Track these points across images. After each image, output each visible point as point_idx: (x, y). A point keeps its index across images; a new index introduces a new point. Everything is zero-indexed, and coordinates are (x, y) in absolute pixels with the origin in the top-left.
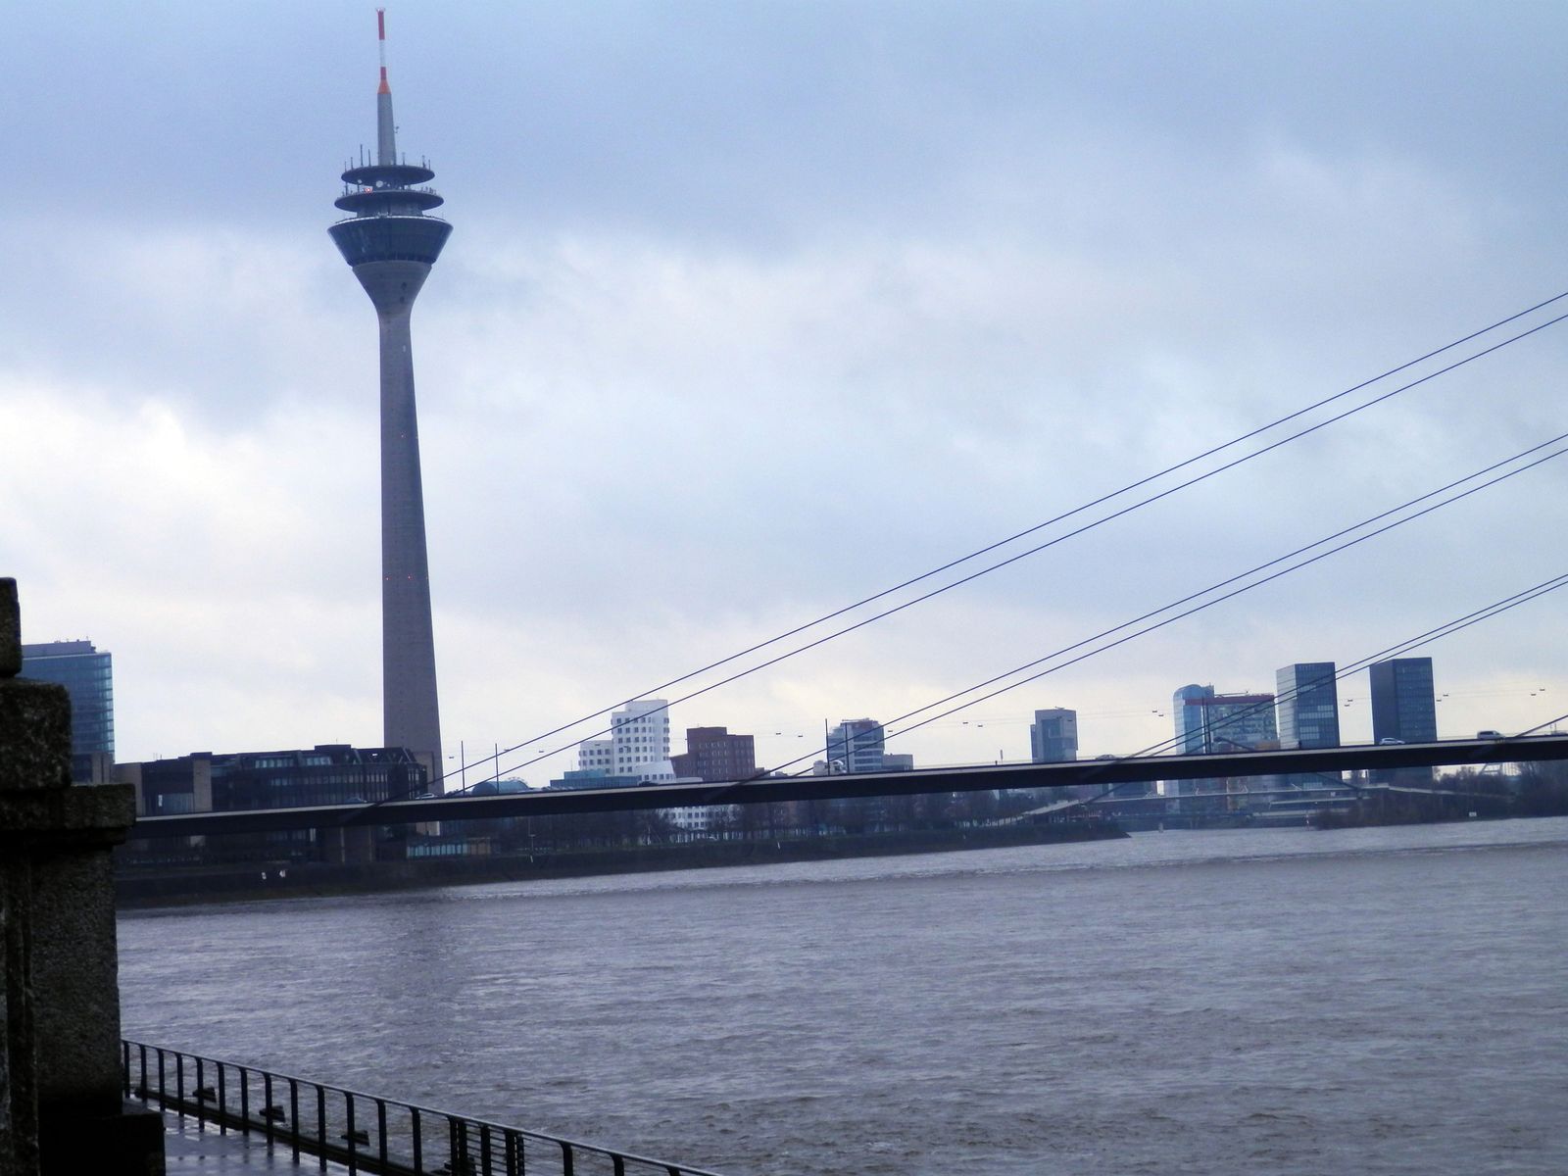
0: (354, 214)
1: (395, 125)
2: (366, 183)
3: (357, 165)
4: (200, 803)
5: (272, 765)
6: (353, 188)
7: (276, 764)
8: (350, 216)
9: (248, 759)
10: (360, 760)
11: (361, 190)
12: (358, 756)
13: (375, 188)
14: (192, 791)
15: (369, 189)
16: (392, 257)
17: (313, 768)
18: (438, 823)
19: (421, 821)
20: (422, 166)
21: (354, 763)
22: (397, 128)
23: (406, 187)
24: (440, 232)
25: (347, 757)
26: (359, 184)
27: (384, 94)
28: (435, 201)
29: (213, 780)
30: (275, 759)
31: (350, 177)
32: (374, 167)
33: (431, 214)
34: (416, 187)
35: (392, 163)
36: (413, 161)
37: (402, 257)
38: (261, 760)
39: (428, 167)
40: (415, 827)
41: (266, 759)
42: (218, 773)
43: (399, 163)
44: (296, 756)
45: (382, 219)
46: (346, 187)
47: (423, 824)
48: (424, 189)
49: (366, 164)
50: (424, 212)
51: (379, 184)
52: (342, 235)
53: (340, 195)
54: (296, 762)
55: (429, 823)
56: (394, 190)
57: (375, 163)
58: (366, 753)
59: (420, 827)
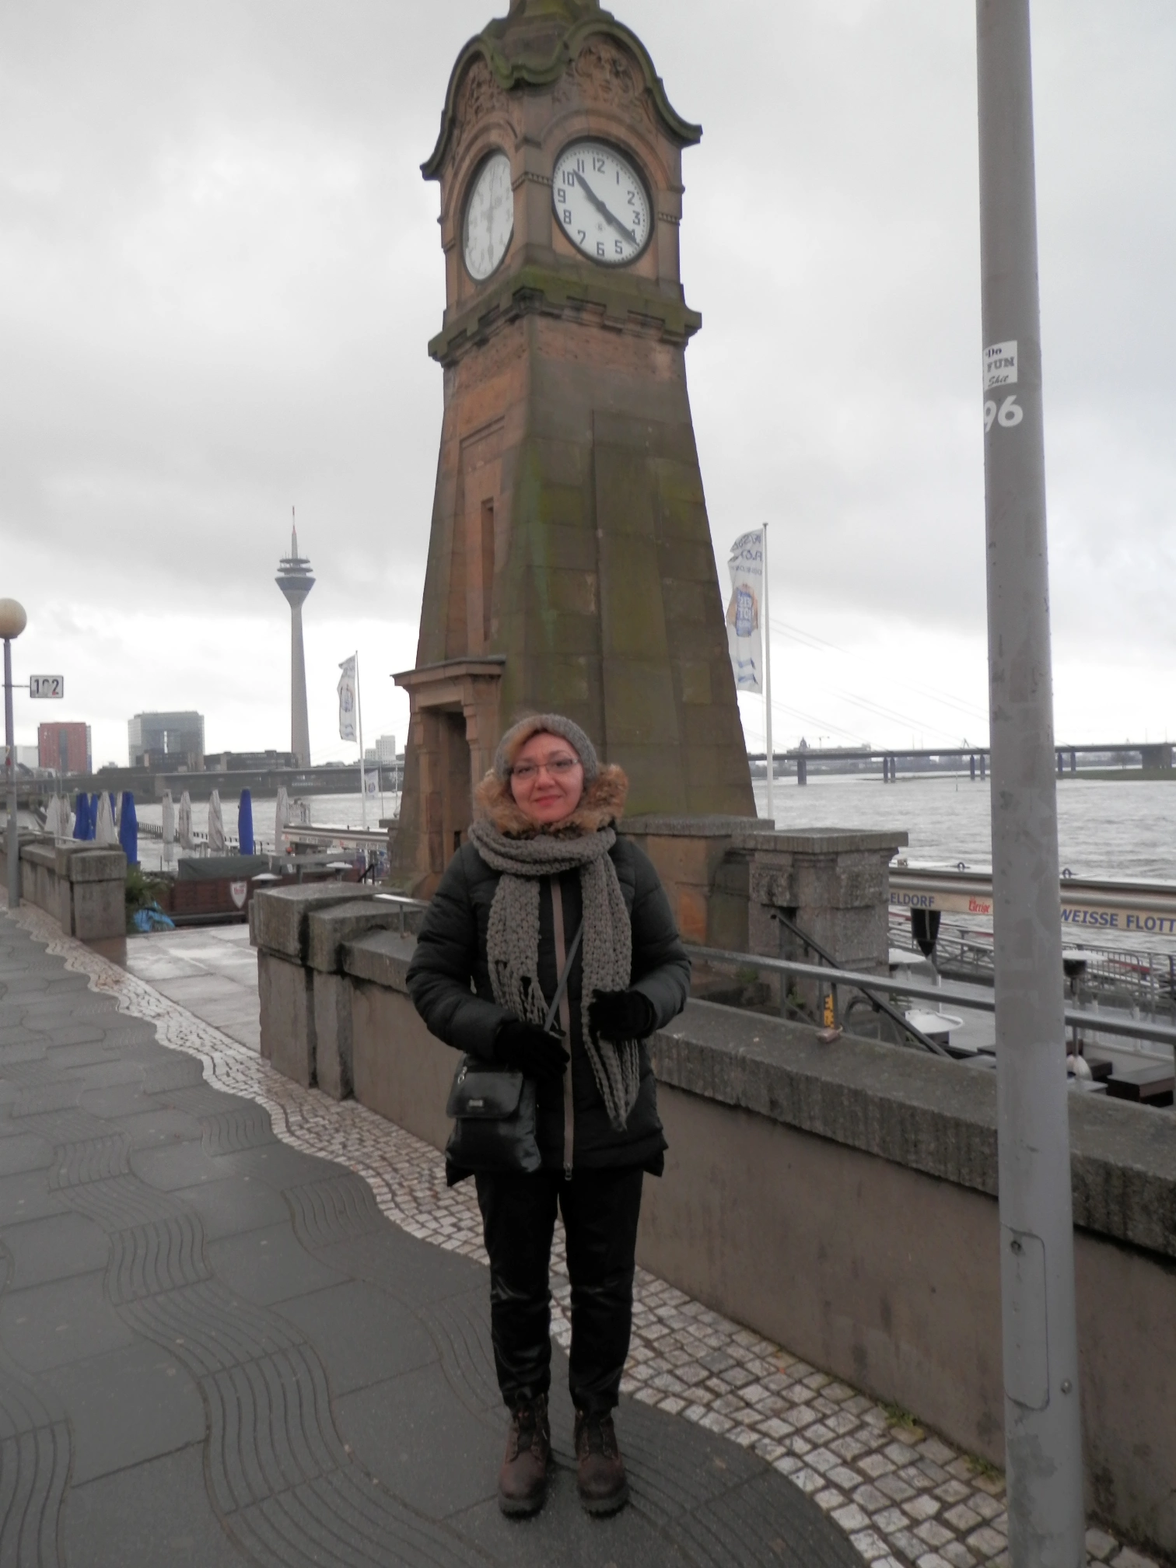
0: (284, 574)
1: (298, 545)
2: (287, 564)
3: (285, 558)
4: (221, 768)
6: (283, 565)
8: (282, 575)
10: (283, 755)
11: (286, 566)
13: (290, 565)
14: (220, 764)
15: (288, 566)
16: (296, 589)
20: (305, 559)
21: (281, 756)
23: (301, 566)
24: (311, 581)
25: (279, 754)
26: (285, 564)
27: (294, 535)
28: (309, 570)
29: (229, 760)
31: (282, 561)
32: (290, 559)
33: (309, 575)
34: (304, 566)
35: (296, 558)
36: (303, 557)
37: (299, 589)
39: (307, 559)
43: (299, 558)
45: (292, 577)
46: (281, 565)
48: (307, 567)
49: (288, 557)
50: (306, 574)
51: (292, 564)
52: (279, 581)
53: (279, 567)
56: (297, 567)
57: (291, 557)
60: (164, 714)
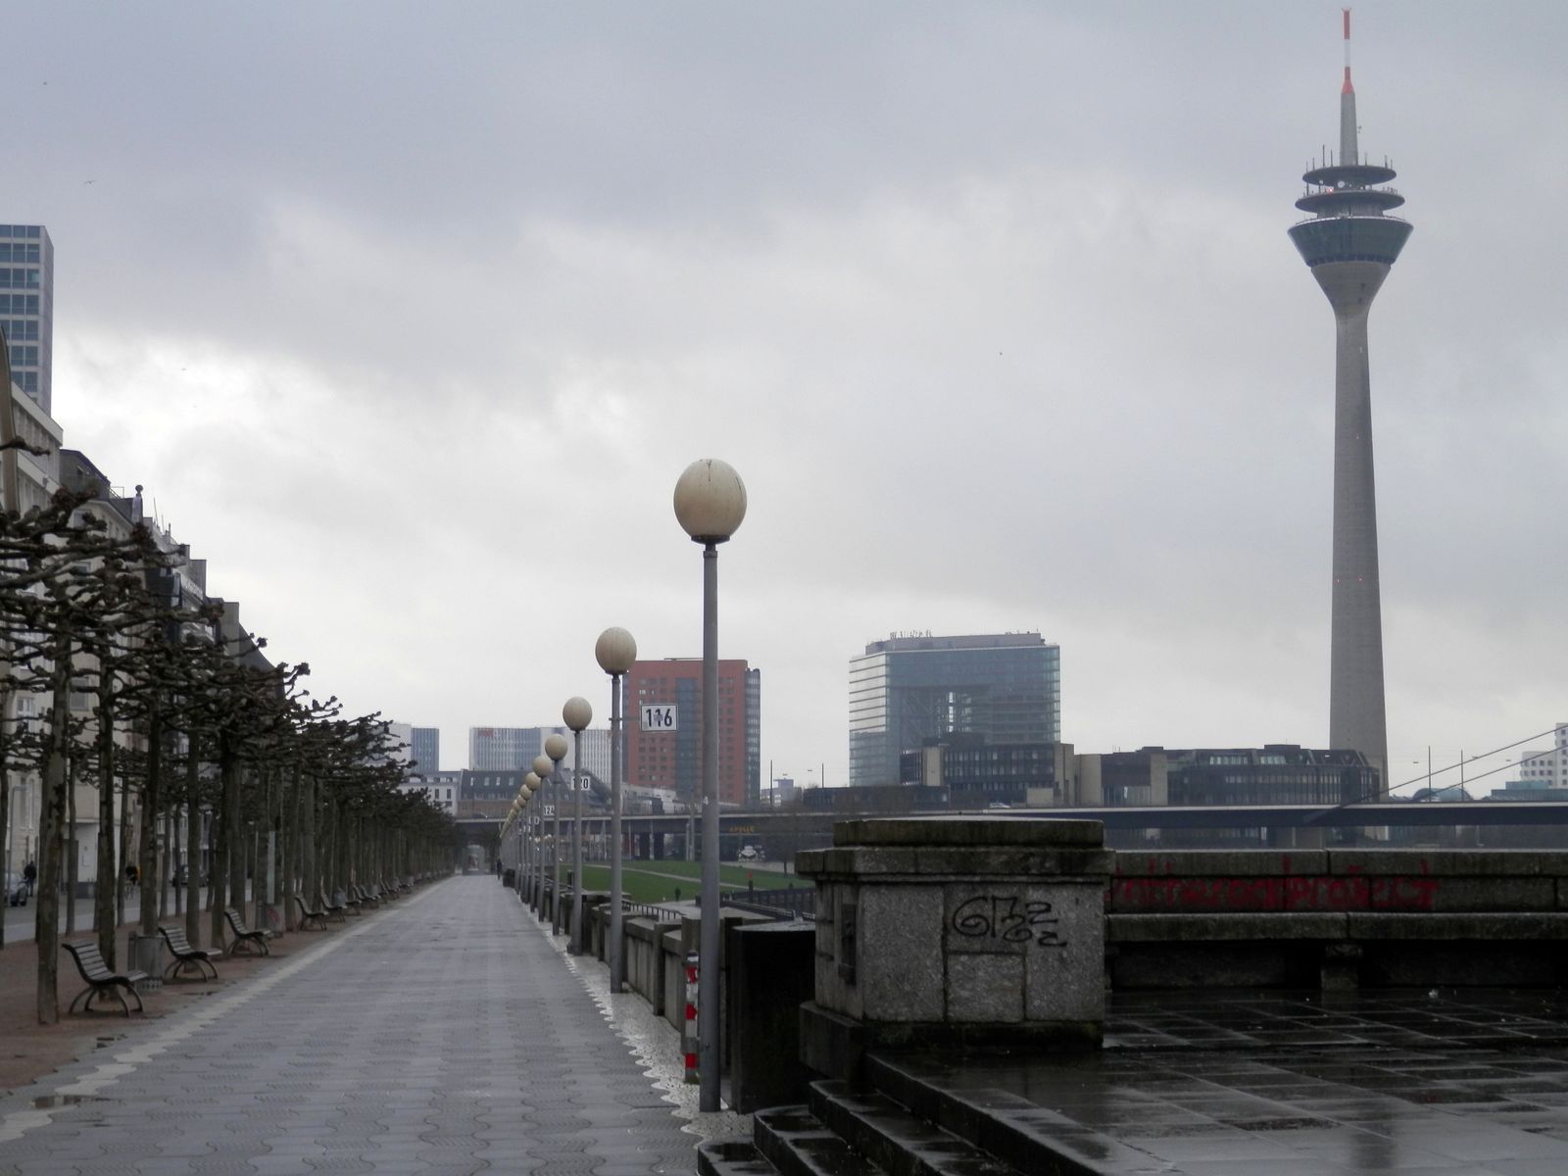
0: (1314, 215)
1: (1358, 125)
2: (1327, 183)
3: (1319, 166)
4: (1155, 798)
5: (1226, 762)
6: (1314, 189)
7: (1230, 761)
8: (1310, 217)
9: (1204, 754)
10: (1313, 760)
11: (1322, 191)
12: (1311, 756)
13: (1336, 188)
14: (1148, 783)
15: (1331, 189)
16: (1351, 258)
17: (1267, 767)
18: (1387, 828)
19: (1370, 824)
20: (1384, 166)
21: (1308, 763)
22: (1360, 128)
23: (1367, 187)
24: (1400, 232)
25: (1301, 758)
26: (1319, 184)
27: (1348, 94)
28: (1395, 200)
29: (1170, 774)
30: (1229, 756)
31: (1311, 177)
32: (1337, 167)
33: (1391, 214)
34: (1378, 187)
35: (1354, 163)
36: (1376, 161)
37: (1361, 257)
38: (1215, 757)
39: (1389, 167)
40: (1364, 831)
41: (1221, 756)
42: (1174, 767)
43: (1361, 163)
44: (1251, 754)
45: (1343, 220)
46: (1308, 188)
47: (1372, 828)
48: (1386, 189)
49: (1328, 165)
50: (1385, 213)
51: (1341, 184)
52: (1302, 236)
53: (1301, 197)
54: (1251, 760)
55: (1378, 828)
56: (1355, 191)
57: (1337, 163)
58: (1318, 754)
59: (1369, 831)
60: (949, 641)
